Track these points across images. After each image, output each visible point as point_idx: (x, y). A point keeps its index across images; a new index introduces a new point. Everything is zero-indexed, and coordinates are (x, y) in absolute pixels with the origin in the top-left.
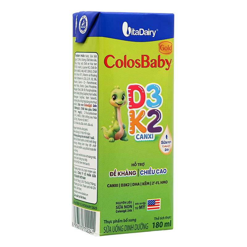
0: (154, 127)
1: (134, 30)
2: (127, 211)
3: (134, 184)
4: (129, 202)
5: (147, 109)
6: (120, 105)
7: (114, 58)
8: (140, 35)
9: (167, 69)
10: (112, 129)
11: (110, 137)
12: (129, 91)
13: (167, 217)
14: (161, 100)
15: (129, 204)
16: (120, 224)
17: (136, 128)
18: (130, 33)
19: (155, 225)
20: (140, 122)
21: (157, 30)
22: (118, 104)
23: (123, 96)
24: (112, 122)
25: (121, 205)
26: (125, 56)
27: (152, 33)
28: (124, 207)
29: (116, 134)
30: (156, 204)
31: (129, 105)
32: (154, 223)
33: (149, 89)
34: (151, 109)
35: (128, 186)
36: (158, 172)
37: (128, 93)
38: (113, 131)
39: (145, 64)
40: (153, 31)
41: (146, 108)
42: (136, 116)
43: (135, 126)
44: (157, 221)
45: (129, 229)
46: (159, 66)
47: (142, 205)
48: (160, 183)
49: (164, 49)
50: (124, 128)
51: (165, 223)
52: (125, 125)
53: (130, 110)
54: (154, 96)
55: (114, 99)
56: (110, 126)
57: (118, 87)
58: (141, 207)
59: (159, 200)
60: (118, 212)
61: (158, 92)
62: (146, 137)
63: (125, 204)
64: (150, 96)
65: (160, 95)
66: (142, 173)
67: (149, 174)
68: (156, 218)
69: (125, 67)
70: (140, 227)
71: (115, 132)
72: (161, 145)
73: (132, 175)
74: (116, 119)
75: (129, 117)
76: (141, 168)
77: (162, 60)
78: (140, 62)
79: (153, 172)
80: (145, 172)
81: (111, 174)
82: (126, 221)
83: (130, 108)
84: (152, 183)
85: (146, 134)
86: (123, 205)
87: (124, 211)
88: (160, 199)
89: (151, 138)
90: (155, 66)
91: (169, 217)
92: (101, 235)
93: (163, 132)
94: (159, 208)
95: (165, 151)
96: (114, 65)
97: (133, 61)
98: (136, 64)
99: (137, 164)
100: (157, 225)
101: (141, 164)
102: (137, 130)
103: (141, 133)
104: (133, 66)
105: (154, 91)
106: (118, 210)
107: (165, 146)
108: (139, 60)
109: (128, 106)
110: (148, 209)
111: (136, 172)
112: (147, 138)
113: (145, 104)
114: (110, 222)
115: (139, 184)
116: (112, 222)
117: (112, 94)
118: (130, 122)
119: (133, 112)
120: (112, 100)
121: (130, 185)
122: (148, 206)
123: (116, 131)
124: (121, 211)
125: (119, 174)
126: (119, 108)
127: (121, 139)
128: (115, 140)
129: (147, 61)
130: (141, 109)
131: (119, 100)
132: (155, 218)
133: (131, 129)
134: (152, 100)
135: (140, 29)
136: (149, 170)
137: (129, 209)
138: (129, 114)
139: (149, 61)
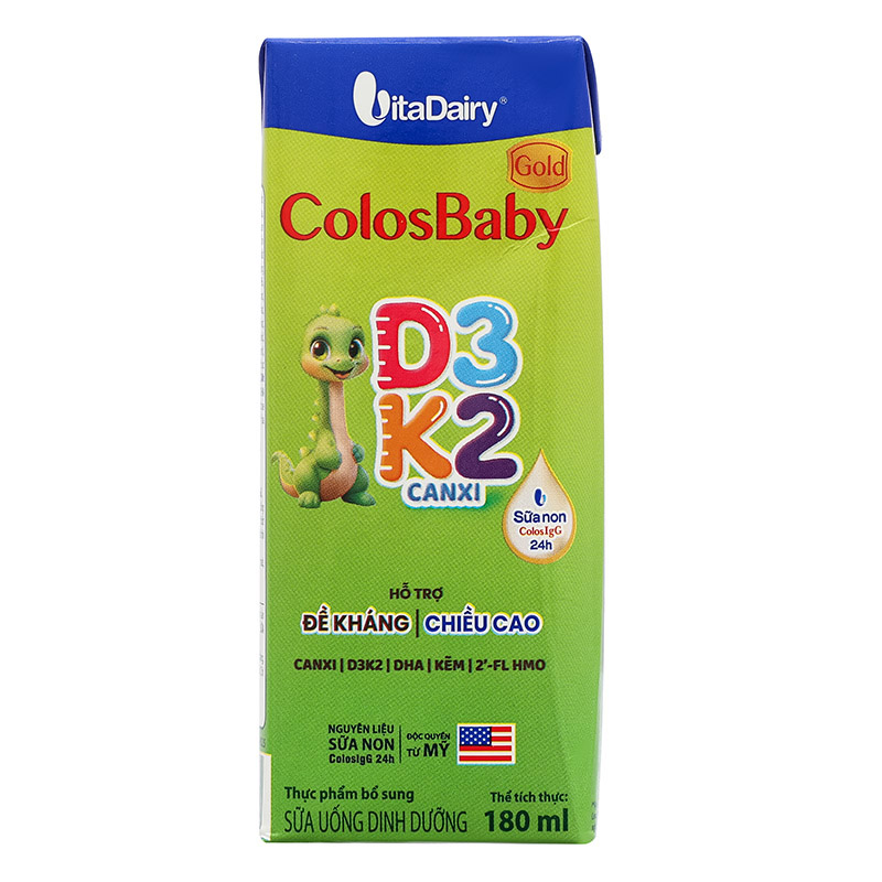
0: (484, 457)
1: (402, 102)
2: (374, 759)
3: (401, 665)
4: (383, 728)
5: (456, 392)
6: (342, 373)
7: (318, 203)
8: (430, 117)
9: (541, 246)
10: (312, 460)
11: (304, 488)
12: (380, 325)
13: (545, 797)
14: (515, 358)
15: (380, 736)
16: (347, 806)
17: (408, 458)
18: (384, 113)
19: (497, 820)
20: (426, 437)
21: (504, 100)
22: (335, 372)
23: (353, 343)
24: (312, 435)
25: (351, 735)
26: (365, 199)
27: (479, 111)
28: (360, 745)
29: (327, 478)
30: (494, 744)
31: (381, 375)
32: (490, 814)
33: (467, 319)
34: (470, 391)
35: (378, 668)
36: (500, 624)
37: (376, 333)
38: (315, 470)
39: (453, 226)
40: (484, 105)
41: (450, 389)
42: (409, 416)
43: (405, 452)
44: (504, 806)
45: (388, 828)
46: (511, 234)
47: (438, 741)
48: (509, 665)
49: (531, 170)
50: (357, 457)
51: (540, 818)
52: (363, 449)
53: (381, 393)
54: (485, 345)
55: (319, 352)
56: (303, 451)
57: (333, 308)
58: (429, 751)
59: (509, 729)
60: (339, 760)
61: (502, 329)
62: (449, 493)
63: (367, 736)
64: (467, 344)
65: (509, 339)
66: (433, 624)
67: (462, 632)
68: (496, 796)
69: (366, 235)
70: (433, 822)
71: (323, 473)
72: (513, 528)
73: (390, 629)
74: (327, 423)
75: (380, 421)
76: (429, 608)
77: (525, 213)
78: (432, 220)
79: (481, 625)
80: (445, 623)
81: (306, 623)
82: (373, 795)
83: (383, 385)
84: (475, 665)
85: (448, 482)
86: (359, 738)
87: (363, 761)
88: (513, 726)
89: (470, 499)
90: (496, 235)
91: (558, 798)
92: (273, 840)
93: (524, 478)
94: (509, 758)
95: (532, 548)
96: (317, 230)
97: (398, 215)
98: (411, 227)
99: (414, 594)
100: (504, 820)
101: (427, 593)
102: (411, 467)
103: (427, 479)
104: (398, 235)
105: (485, 327)
106: (337, 752)
107: (533, 532)
108: (427, 213)
109: (375, 378)
110: (462, 758)
111: (410, 621)
112: (452, 499)
113: (449, 372)
114: (308, 795)
115: (419, 665)
116: (317, 795)
117: (312, 332)
118: (381, 436)
119: (397, 402)
120: (309, 357)
121: (384, 665)
122: (463, 748)
123: (324, 467)
124: (348, 760)
125: (338, 623)
126: (338, 386)
127: (347, 498)
128: (322, 499)
129: (460, 215)
130: (430, 391)
131: (336, 357)
132: (493, 794)
133: (385, 461)
134: (479, 359)
135: (430, 99)
136: (462, 615)
137: (383, 752)
138: (377, 408)
139: (470, 215)
